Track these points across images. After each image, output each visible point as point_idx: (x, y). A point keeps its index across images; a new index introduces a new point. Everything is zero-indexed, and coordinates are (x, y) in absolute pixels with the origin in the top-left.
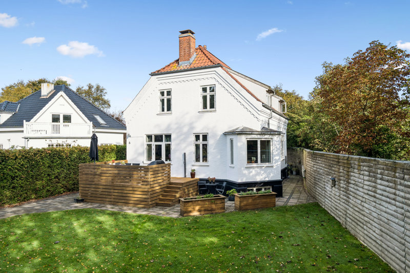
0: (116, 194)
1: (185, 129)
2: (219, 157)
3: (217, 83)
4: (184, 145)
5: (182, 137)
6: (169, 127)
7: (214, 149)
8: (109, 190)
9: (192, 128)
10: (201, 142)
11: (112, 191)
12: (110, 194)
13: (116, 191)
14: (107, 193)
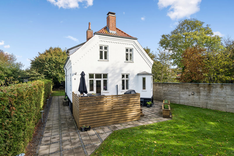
0: (117, 116)
1: (118, 71)
2: (135, 86)
3: (134, 48)
4: (116, 81)
5: (116, 76)
6: (107, 69)
7: (132, 82)
8: (110, 114)
9: (121, 71)
10: (125, 79)
11: (113, 114)
12: (112, 116)
13: (117, 114)
14: (108, 117)
